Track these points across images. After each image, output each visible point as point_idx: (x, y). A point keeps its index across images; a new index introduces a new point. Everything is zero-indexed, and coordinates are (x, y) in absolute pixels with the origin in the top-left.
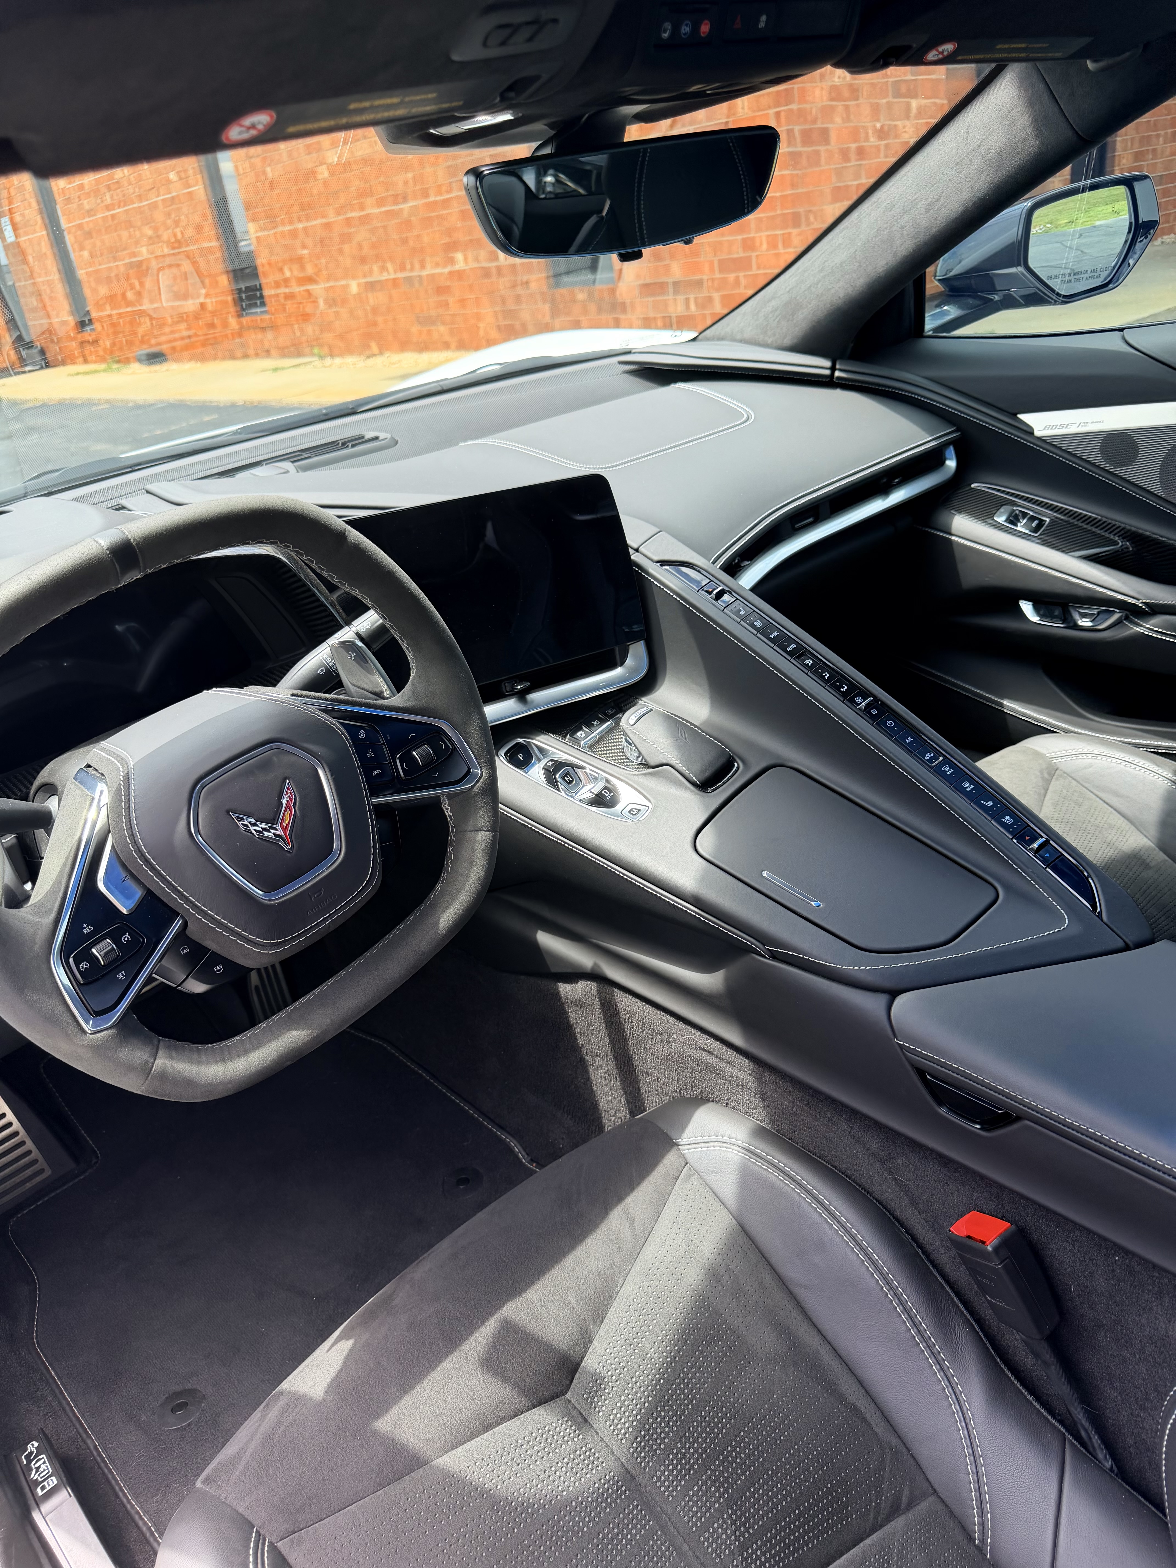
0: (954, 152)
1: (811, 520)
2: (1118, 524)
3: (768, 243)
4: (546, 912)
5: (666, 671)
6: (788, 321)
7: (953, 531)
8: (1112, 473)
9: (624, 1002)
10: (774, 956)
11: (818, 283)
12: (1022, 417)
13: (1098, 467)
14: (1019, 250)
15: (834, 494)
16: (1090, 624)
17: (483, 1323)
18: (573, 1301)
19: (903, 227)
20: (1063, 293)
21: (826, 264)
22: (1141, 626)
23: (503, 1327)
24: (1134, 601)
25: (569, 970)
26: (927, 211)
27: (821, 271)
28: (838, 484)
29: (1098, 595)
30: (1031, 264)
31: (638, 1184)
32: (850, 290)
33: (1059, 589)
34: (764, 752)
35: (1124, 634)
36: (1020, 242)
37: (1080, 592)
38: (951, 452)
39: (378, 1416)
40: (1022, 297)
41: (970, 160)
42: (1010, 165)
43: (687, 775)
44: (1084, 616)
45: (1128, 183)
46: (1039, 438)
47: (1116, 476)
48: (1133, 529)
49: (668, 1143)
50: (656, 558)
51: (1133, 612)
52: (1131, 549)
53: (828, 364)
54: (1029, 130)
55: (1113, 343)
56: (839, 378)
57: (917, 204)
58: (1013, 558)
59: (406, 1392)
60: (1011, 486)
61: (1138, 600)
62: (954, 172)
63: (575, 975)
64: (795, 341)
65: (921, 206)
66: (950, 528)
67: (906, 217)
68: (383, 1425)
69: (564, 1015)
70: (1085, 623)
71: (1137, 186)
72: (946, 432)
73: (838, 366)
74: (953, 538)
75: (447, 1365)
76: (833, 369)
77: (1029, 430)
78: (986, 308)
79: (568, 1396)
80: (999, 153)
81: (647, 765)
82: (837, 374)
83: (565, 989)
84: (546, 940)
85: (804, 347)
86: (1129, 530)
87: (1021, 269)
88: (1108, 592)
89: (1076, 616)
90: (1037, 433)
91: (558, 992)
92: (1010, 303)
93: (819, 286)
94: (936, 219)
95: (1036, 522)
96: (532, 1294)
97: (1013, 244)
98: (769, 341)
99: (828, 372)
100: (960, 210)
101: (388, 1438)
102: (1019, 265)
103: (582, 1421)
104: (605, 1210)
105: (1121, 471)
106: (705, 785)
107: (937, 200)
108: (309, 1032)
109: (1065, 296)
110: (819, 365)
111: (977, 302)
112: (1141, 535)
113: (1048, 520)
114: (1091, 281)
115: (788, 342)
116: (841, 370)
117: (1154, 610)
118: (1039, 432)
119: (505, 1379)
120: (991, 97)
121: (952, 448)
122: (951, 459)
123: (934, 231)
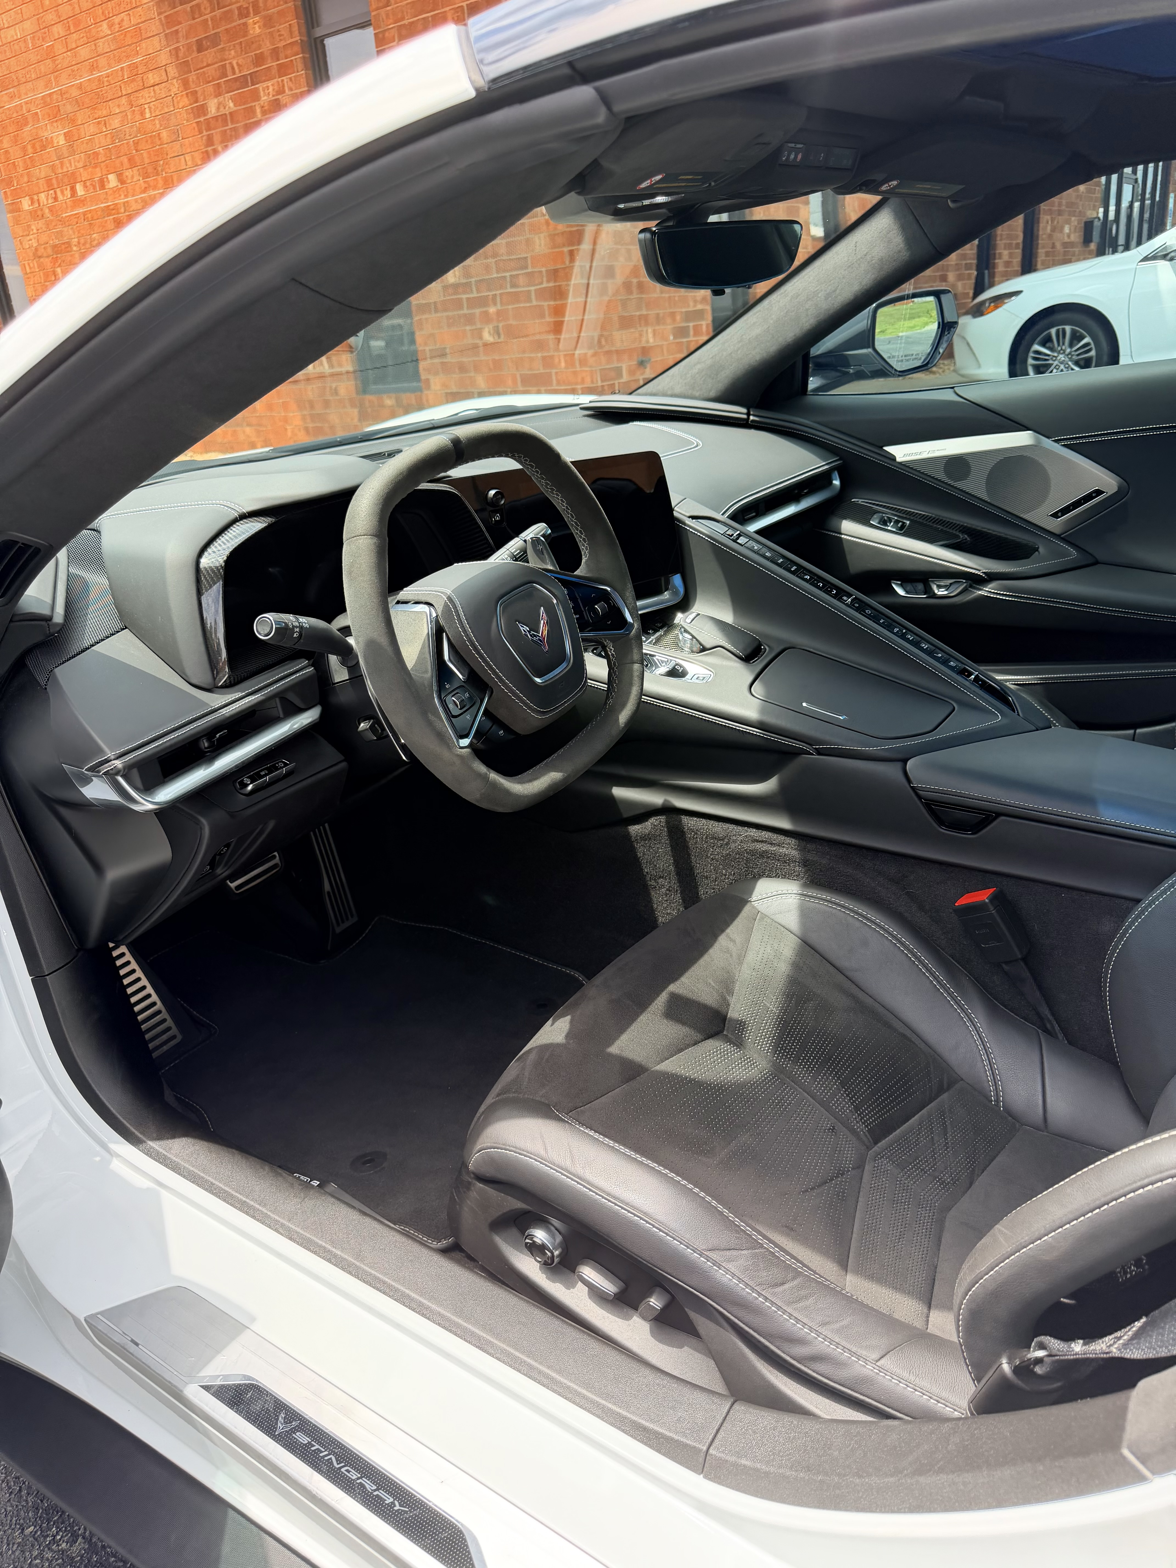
0: (846, 259)
1: (754, 514)
2: (958, 523)
3: (566, 361)
4: (621, 771)
5: (696, 594)
6: (713, 379)
7: (843, 531)
8: (952, 486)
9: (689, 822)
10: (819, 752)
11: (737, 351)
12: (886, 448)
13: (943, 482)
14: (869, 337)
15: (768, 496)
16: (946, 593)
17: (658, 996)
18: (712, 983)
19: (807, 310)
20: (899, 370)
21: (744, 337)
22: (982, 590)
23: (672, 997)
24: (977, 572)
25: (642, 811)
26: (826, 299)
27: (739, 342)
28: (771, 489)
29: (950, 570)
30: (878, 346)
31: (731, 923)
32: (765, 355)
33: (923, 568)
34: (779, 641)
35: (968, 599)
36: (869, 331)
37: (938, 569)
38: (836, 475)
39: (609, 1045)
40: (870, 372)
41: (859, 265)
42: (888, 268)
43: (735, 652)
44: (939, 587)
45: (937, 294)
46: (900, 463)
47: (956, 488)
48: (969, 526)
49: (742, 902)
50: (688, 515)
51: (975, 580)
52: (968, 539)
53: (744, 410)
54: (902, 246)
55: (948, 396)
56: (753, 421)
57: (818, 294)
58: (888, 548)
59: (622, 1033)
60: (879, 500)
61: (980, 570)
62: (846, 272)
63: (647, 813)
64: (718, 394)
65: (821, 295)
66: (840, 529)
67: (810, 303)
68: (614, 1049)
69: (632, 850)
70: (942, 592)
71: (943, 297)
72: (834, 461)
73: (752, 413)
74: (843, 536)
75: (643, 1018)
76: (748, 414)
77: (892, 457)
78: (846, 378)
79: (725, 1033)
80: (881, 260)
81: (704, 649)
82: (752, 418)
83: (635, 829)
84: (619, 792)
85: (723, 398)
86: (966, 526)
87: (870, 350)
88: (958, 567)
89: (935, 588)
90: (898, 459)
91: (629, 833)
92: (861, 376)
93: (739, 352)
94: (833, 304)
95: (900, 524)
96: (685, 979)
97: (864, 331)
98: (697, 394)
99: (745, 416)
100: (852, 298)
101: (619, 1057)
102: (868, 347)
103: (739, 1043)
104: (715, 937)
105: (958, 484)
106: (747, 659)
107: (835, 291)
108: (562, 774)
109: (900, 372)
110: (737, 411)
111: (838, 374)
112: (974, 530)
113: (908, 522)
114: (915, 361)
115: (713, 394)
116: (754, 415)
117: (991, 577)
118: (899, 459)
119: (684, 1023)
120: (873, 224)
121: (836, 473)
122: (836, 480)
123: (831, 312)
